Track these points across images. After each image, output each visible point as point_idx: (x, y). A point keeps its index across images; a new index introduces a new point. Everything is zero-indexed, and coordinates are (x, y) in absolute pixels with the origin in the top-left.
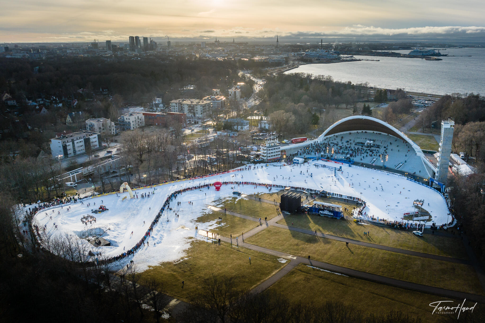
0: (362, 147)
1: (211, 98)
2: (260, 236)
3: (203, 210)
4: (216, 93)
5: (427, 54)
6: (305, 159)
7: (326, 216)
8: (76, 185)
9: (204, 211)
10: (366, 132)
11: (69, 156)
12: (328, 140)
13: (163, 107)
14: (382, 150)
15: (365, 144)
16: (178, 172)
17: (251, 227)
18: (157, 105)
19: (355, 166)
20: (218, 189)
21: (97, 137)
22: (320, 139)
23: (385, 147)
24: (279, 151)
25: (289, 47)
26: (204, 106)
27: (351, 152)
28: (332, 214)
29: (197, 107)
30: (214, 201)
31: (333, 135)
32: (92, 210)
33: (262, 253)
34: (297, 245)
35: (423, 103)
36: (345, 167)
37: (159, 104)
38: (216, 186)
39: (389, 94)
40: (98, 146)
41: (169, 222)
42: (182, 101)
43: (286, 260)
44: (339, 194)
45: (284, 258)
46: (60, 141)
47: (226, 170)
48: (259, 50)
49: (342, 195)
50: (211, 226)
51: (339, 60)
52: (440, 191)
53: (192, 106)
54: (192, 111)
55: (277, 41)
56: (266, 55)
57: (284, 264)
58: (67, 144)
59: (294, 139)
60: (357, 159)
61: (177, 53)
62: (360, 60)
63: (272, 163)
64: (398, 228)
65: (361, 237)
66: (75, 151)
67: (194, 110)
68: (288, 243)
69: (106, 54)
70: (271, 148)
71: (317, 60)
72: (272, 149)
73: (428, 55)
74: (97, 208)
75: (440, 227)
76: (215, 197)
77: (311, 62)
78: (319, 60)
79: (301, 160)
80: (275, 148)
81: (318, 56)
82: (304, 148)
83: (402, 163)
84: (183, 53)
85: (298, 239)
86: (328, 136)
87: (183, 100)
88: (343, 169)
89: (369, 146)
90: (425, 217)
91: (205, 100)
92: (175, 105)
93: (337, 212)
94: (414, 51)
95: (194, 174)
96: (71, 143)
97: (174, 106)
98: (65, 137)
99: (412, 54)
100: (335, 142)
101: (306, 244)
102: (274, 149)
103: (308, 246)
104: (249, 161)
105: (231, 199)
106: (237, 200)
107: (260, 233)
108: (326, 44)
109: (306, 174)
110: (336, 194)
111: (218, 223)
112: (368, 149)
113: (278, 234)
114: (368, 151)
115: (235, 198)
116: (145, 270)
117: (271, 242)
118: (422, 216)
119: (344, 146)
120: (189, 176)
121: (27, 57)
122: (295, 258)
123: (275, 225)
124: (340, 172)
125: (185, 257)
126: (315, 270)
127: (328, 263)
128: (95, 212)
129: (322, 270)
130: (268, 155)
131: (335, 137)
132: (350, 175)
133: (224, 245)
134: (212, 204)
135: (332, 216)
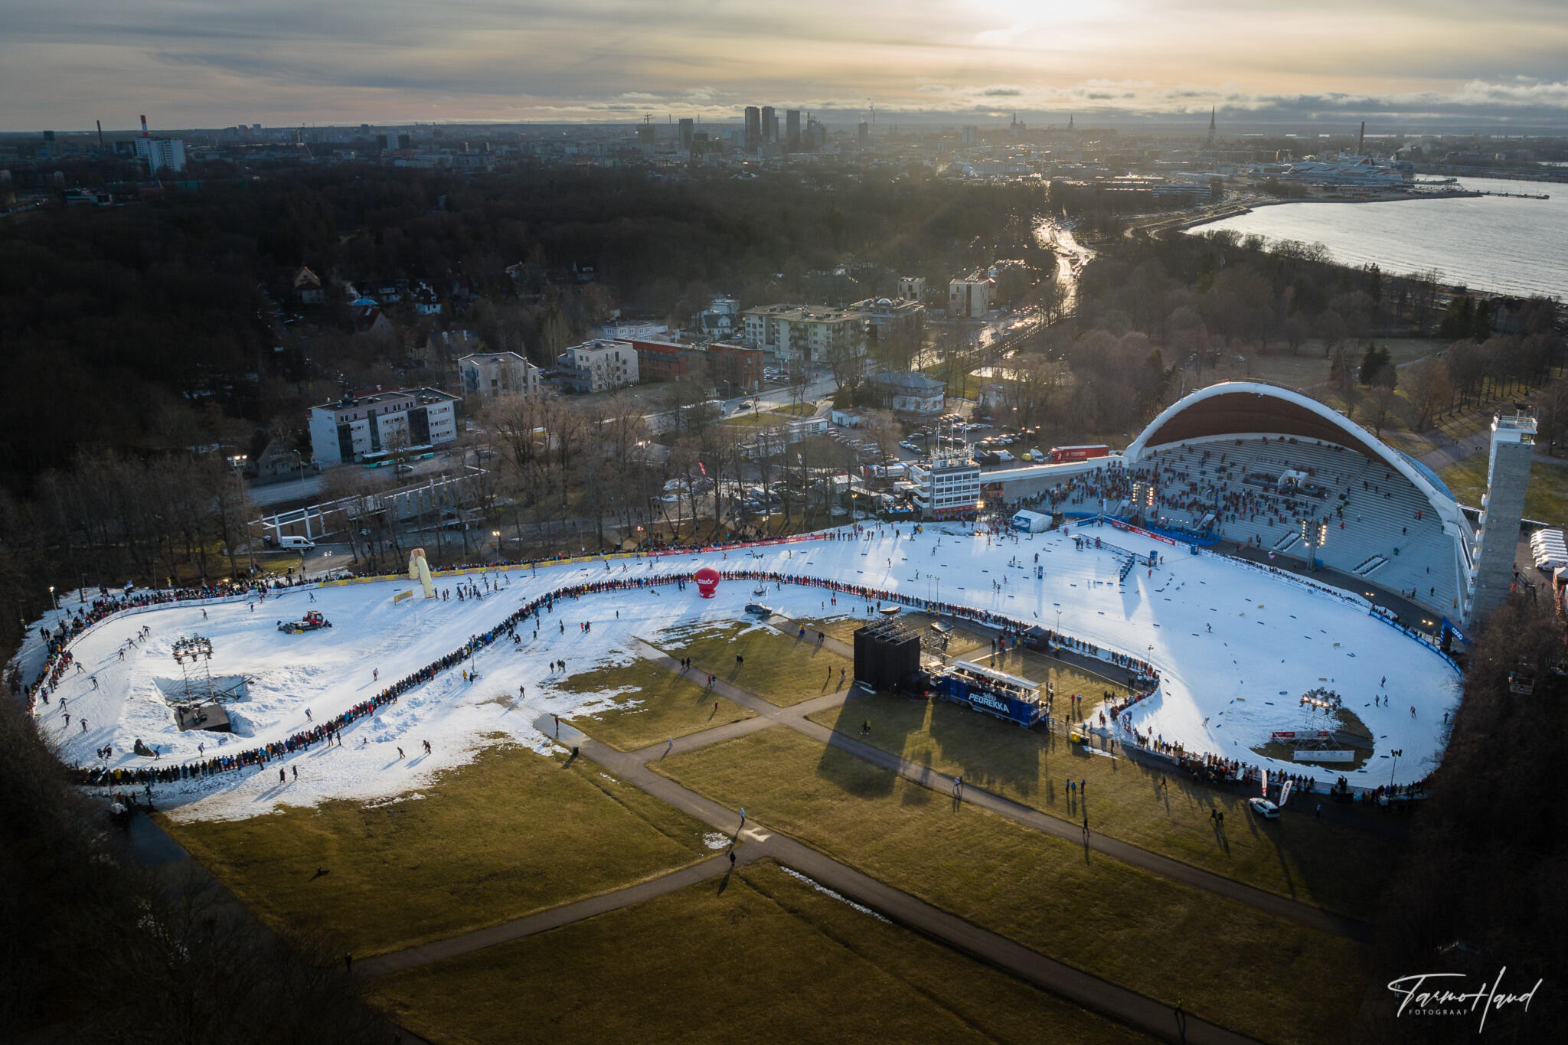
0: (1266, 489)
1: (877, 305)
2: (713, 755)
3: (612, 652)
4: (910, 288)
6: (1054, 516)
7: (988, 712)
9: (611, 655)
10: (1292, 441)
11: (357, 459)
12: (1159, 459)
13: (731, 328)
14: (1329, 506)
15: (1276, 481)
19: (1211, 554)
20: (707, 592)
21: (452, 410)
22: (1131, 454)
23: (1342, 497)
24: (975, 486)
25: (1249, 146)
26: (839, 330)
27: (1222, 504)
29: (816, 330)
30: (667, 630)
31: (1177, 444)
32: (279, 623)
33: (673, 810)
34: (809, 796)
36: (1174, 554)
37: (718, 317)
40: (453, 436)
42: (782, 310)
44: (1087, 643)
45: (726, 835)
46: (333, 415)
47: (776, 534)
48: (1146, 153)
49: (1094, 650)
50: (591, 704)
51: (1400, 191)
53: (802, 326)
54: (801, 343)
55: (1213, 126)
56: (1159, 170)
57: (713, 852)
58: (354, 424)
59: (1063, 448)
60: (1237, 530)
61: (876, 160)
62: (1477, 194)
63: (942, 525)
64: (1209, 781)
67: (807, 340)
68: (786, 785)
70: (945, 475)
71: (1326, 189)
72: (949, 479)
74: (297, 616)
76: (683, 616)
77: (1302, 197)
78: (1334, 189)
79: (1037, 519)
80: (963, 474)
81: (1334, 178)
82: (1071, 480)
83: (1380, 556)
84: (898, 159)
85: (829, 778)
87: (784, 306)
88: (1160, 558)
89: (1290, 489)
90: (1340, 753)
91: (857, 309)
92: (758, 322)
93: (1021, 704)
95: (675, 539)
96: (366, 423)
97: (754, 326)
98: (350, 403)
100: (1179, 467)
101: (845, 795)
102: (958, 478)
103: (845, 803)
104: (873, 511)
105: (728, 626)
106: (743, 632)
107: (722, 745)
109: (1028, 568)
110: (1078, 643)
111: (617, 699)
112: (1281, 498)
113: (778, 753)
114: (1282, 507)
115: (742, 625)
116: (256, 816)
117: (732, 777)
118: (1331, 749)
119: (1205, 485)
120: (655, 545)
121: (448, 166)
122: (762, 838)
123: (791, 725)
124: (1147, 569)
125: (420, 792)
126: (797, 884)
127: (856, 870)
128: (287, 629)
129: (819, 888)
130: (936, 498)
131: (1185, 453)
132: (1175, 583)
133: (578, 771)
134: (651, 639)
135: (1005, 713)
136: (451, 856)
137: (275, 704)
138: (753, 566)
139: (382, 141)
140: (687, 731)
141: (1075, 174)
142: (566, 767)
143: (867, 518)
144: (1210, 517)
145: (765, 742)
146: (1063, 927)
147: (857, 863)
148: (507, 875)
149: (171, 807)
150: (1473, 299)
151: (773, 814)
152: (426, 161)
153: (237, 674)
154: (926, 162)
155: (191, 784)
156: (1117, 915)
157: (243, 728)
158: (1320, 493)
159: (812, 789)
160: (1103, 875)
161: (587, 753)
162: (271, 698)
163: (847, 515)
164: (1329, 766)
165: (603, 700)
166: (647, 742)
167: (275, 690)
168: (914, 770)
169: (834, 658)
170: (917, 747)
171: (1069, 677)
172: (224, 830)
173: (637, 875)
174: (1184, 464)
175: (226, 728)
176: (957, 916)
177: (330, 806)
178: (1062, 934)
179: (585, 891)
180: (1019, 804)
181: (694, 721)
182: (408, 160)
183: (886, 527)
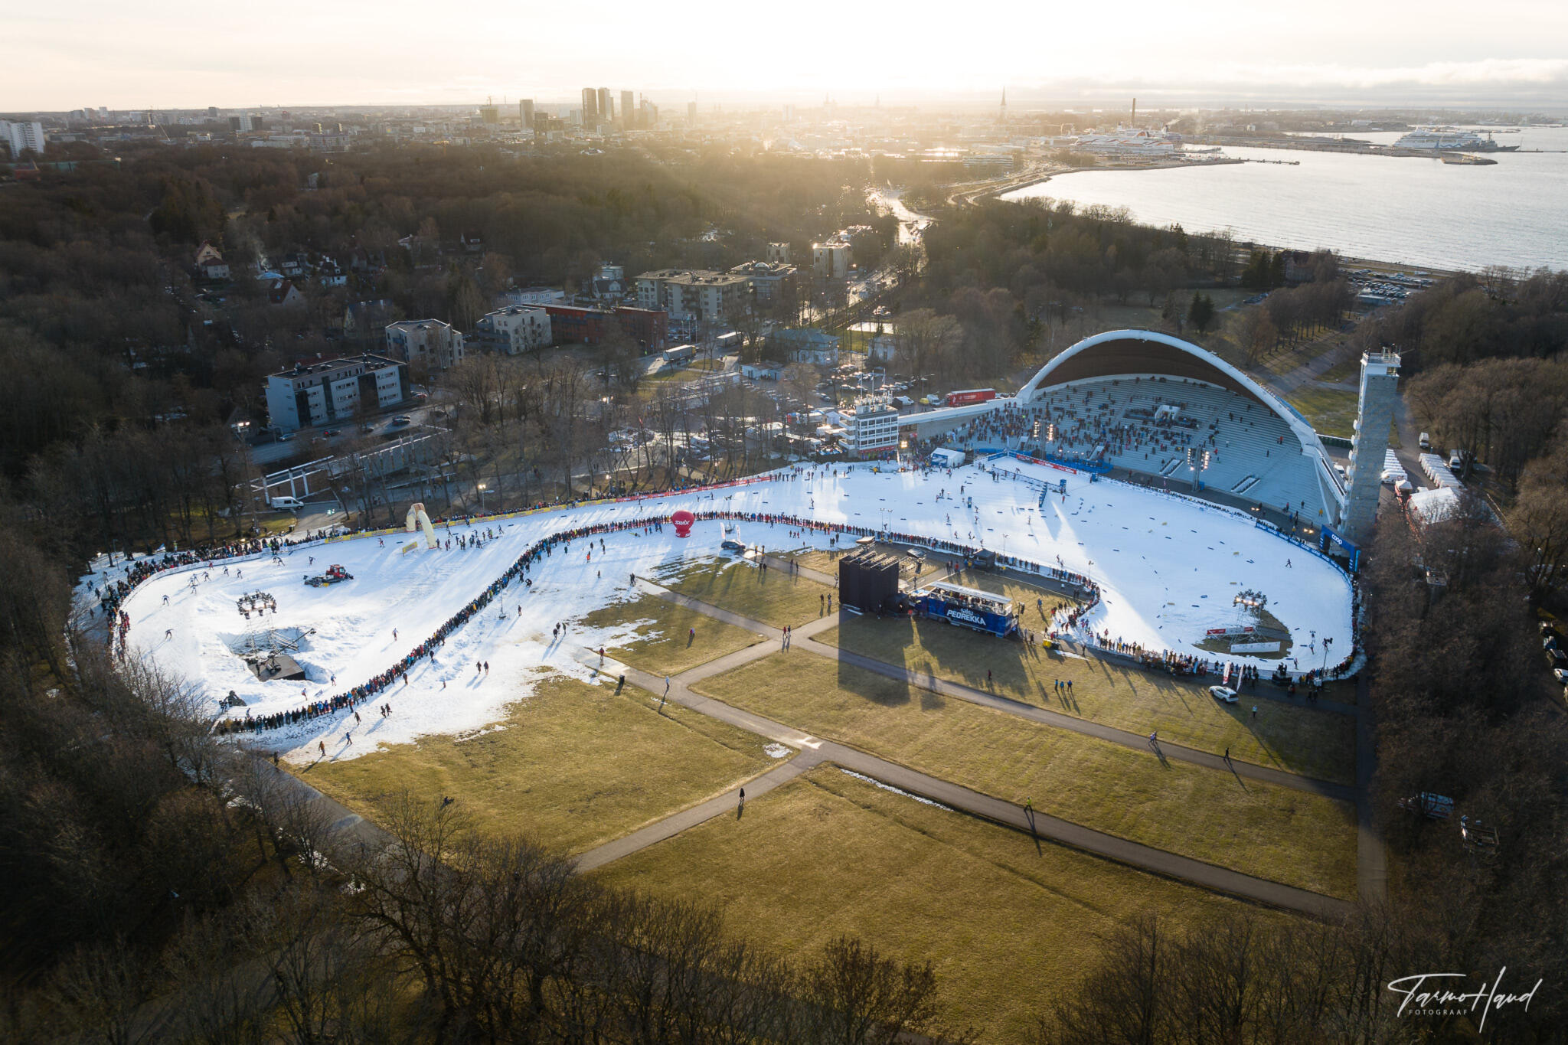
0: (1145, 422)
1: (756, 269)
2: (744, 676)
3: (617, 589)
4: (778, 252)
5: (1453, 144)
6: (967, 453)
7: (966, 626)
8: (301, 503)
9: (618, 592)
10: (1162, 380)
11: (315, 423)
12: (1048, 399)
13: (621, 292)
14: (1201, 435)
15: (1153, 415)
16: (591, 481)
17: (732, 646)
18: (604, 286)
19: (1109, 480)
20: (683, 532)
21: (397, 373)
22: (1025, 395)
23: (1212, 427)
24: (894, 429)
25: (1036, 121)
26: (728, 291)
27: (1109, 436)
28: (982, 622)
29: (706, 292)
30: (659, 568)
31: (1063, 386)
32: (306, 577)
33: (728, 725)
34: (841, 707)
35: (1392, 295)
36: (1078, 482)
37: (609, 282)
38: (678, 523)
39: (1291, 263)
40: (399, 399)
41: (504, 622)
42: (672, 275)
43: (788, 750)
44: (1029, 561)
45: (783, 744)
46: (290, 381)
47: (727, 478)
48: (948, 128)
49: (1038, 567)
50: (618, 637)
51: (1175, 159)
52: (1347, 570)
53: (693, 289)
54: (694, 304)
55: (1003, 103)
56: (963, 143)
57: (777, 760)
58: (310, 390)
59: (956, 392)
60: (1129, 459)
61: (708, 137)
62: (1240, 161)
63: (869, 464)
64: (1171, 674)
65: (1045, 696)
66: (331, 410)
67: (698, 301)
68: (817, 699)
69: (514, 139)
70: (868, 420)
71: (1110, 158)
72: (872, 423)
73: (1454, 149)
74: (320, 570)
75: (1301, 679)
76: (668, 554)
77: (1091, 166)
78: (1117, 158)
79: (954, 456)
80: (883, 418)
81: (1117, 149)
82: (974, 420)
83: (1254, 477)
84: (728, 135)
85: (852, 690)
86: (1049, 389)
87: (672, 271)
88: (1068, 486)
89: (1166, 421)
90: (1267, 644)
91: (738, 273)
92: (650, 286)
93: (997, 617)
94: (1414, 136)
95: (635, 485)
96: (320, 388)
97: (647, 290)
98: (305, 370)
99: (1405, 145)
100: (1066, 405)
101: (871, 704)
102: (879, 422)
103: (874, 711)
104: (805, 454)
105: (711, 562)
106: (726, 566)
107: (749, 667)
108: (1150, 114)
109: (958, 499)
110: (1021, 562)
111: (640, 631)
112: (1160, 429)
113: (799, 671)
114: (1161, 437)
115: (724, 560)
116: (364, 754)
117: (768, 694)
118: (1260, 641)
119: (1092, 420)
120: (619, 492)
121: (304, 146)
122: (816, 746)
123: (801, 646)
124: (1059, 496)
125: (500, 724)
126: (860, 784)
127: (906, 767)
128: (314, 582)
129: (880, 786)
130: (861, 440)
131: (1070, 393)
132: (1087, 506)
133: (631, 697)
134: (648, 576)
135: (982, 626)
136: (554, 779)
137: (337, 652)
138: (717, 506)
139: (235, 122)
140: (712, 657)
141: (890, 147)
142: (618, 694)
143: (800, 461)
144: (1100, 448)
145: (783, 662)
146: (1097, 805)
147: (904, 762)
148: (611, 792)
149: (285, 751)
150: (1269, 253)
151: (817, 724)
152: (283, 141)
153: (292, 626)
154: (755, 138)
155: (295, 729)
156: (1137, 791)
157: (316, 676)
158: (1193, 424)
159: (841, 700)
160: (1113, 758)
161: (632, 680)
162: (331, 647)
163: (782, 458)
164: (1263, 656)
165: (626, 634)
166: (681, 668)
167: (331, 639)
168: (921, 679)
169: (815, 586)
170: (916, 659)
171: (1021, 592)
172: (342, 769)
173: (721, 785)
174: (1071, 402)
175: (300, 677)
176: (1006, 801)
177: (425, 741)
178: (1098, 810)
179: (684, 802)
180: (1020, 703)
181: (714, 647)
182: (264, 140)
183: (822, 467)
